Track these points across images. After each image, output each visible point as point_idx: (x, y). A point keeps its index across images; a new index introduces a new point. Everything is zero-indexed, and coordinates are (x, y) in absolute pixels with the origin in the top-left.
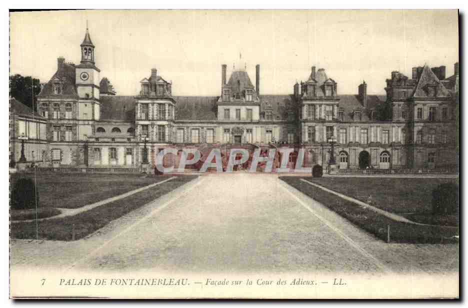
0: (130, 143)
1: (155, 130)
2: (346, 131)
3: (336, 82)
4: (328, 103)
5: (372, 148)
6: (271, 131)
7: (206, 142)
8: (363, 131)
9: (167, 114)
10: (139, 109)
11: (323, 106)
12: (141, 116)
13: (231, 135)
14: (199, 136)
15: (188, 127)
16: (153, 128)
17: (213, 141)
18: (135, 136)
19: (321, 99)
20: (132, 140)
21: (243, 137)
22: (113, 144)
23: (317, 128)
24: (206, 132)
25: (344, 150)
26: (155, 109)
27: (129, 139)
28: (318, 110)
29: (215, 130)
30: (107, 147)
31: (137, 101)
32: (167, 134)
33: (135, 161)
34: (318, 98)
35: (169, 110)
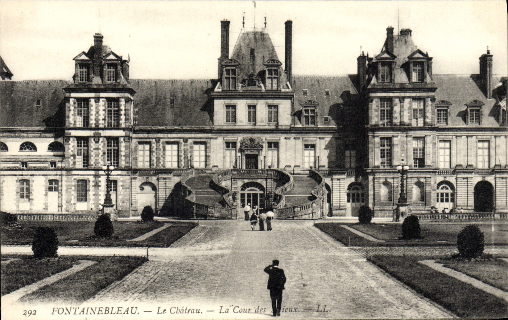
0: (55, 170)
1: (102, 145)
2: (450, 145)
3: (430, 56)
4: (414, 94)
5: (498, 176)
6: (313, 146)
7: (192, 167)
8: (480, 145)
9: (123, 117)
10: (72, 108)
11: (407, 101)
12: (75, 122)
13: (239, 154)
14: (179, 156)
15: (157, 140)
16: (97, 142)
17: (206, 165)
18: (63, 156)
19: (403, 88)
20: (59, 165)
21: (261, 158)
22: (25, 173)
23: (395, 140)
24: (191, 147)
25: (448, 179)
26: (101, 108)
27: (53, 163)
28: (397, 109)
29: (208, 145)
30: (15, 178)
31: (68, 95)
32: (123, 153)
33: (64, 202)
34: (397, 87)
35: (125, 110)
